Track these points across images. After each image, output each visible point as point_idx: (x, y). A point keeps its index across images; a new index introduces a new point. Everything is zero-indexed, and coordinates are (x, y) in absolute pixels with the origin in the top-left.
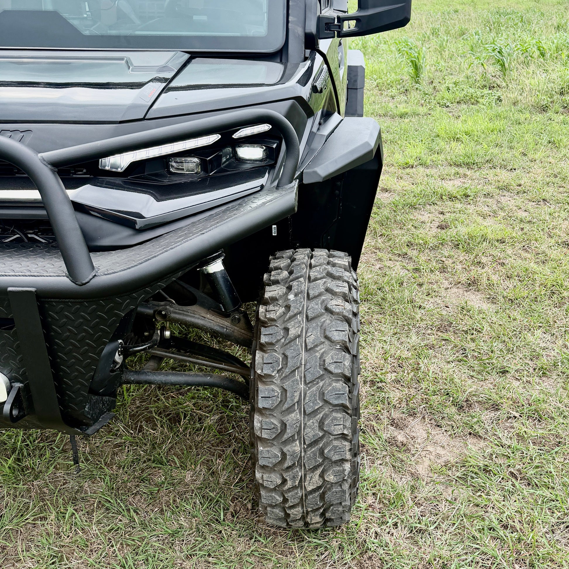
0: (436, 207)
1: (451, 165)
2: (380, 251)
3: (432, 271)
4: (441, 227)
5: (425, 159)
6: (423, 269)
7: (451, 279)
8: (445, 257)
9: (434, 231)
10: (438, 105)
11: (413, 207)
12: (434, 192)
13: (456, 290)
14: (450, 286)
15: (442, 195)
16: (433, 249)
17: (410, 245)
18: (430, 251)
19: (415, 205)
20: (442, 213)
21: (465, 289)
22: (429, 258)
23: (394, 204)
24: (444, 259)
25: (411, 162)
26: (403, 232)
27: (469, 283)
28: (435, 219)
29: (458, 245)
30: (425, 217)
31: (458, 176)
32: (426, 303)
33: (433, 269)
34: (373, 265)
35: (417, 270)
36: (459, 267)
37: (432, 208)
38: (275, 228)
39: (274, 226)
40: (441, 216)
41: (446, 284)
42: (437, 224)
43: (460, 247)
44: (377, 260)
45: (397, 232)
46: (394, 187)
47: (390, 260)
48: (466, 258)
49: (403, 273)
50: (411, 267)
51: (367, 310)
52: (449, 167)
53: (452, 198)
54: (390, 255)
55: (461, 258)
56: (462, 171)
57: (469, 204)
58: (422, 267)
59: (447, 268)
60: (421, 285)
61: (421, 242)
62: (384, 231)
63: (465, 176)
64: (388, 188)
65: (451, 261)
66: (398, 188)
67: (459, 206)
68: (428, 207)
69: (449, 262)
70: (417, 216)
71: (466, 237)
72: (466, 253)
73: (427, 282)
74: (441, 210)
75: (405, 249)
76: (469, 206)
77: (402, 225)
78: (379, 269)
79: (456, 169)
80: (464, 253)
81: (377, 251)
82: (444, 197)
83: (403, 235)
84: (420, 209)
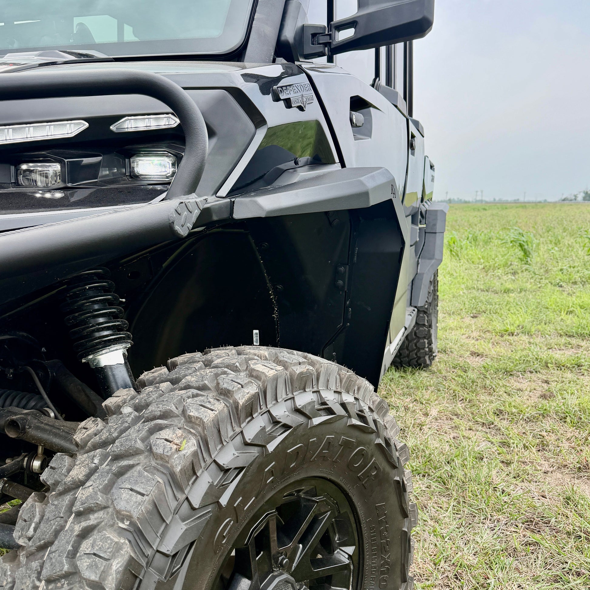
0: (539, 375)
1: (561, 335)
2: (458, 418)
3: (525, 447)
4: (544, 397)
5: (528, 327)
6: (513, 443)
7: (552, 460)
8: (546, 431)
9: (535, 399)
10: (550, 284)
11: (509, 373)
12: (537, 359)
13: (559, 476)
14: (552, 469)
15: (546, 363)
16: (528, 420)
17: (499, 413)
18: (527, 422)
19: (512, 371)
20: (547, 382)
21: (572, 476)
22: (524, 431)
23: (485, 368)
24: (544, 433)
25: (511, 328)
26: (492, 398)
27: (580, 468)
28: (537, 388)
29: (565, 418)
30: (525, 384)
31: (570, 346)
32: (512, 488)
33: (527, 445)
34: (446, 433)
35: (504, 444)
36: (566, 445)
37: (534, 376)
38: (256, 334)
39: (256, 332)
40: (545, 386)
41: (546, 466)
42: (538, 393)
43: (568, 420)
44: (452, 427)
45: (483, 397)
46: (487, 352)
47: (470, 429)
48: (575, 434)
49: (484, 445)
50: (497, 439)
51: (424, 489)
52: (559, 337)
53: (560, 366)
54: (470, 423)
55: (569, 435)
56: (574, 341)
57: (583, 375)
58: (512, 441)
59: (548, 446)
60: (508, 464)
61: (514, 410)
62: (466, 395)
63: (579, 346)
64: (479, 352)
65: (553, 437)
66: (493, 353)
67: (569, 375)
68: (529, 375)
69: (551, 439)
70: (514, 383)
71: (577, 409)
72: (576, 429)
73: (518, 461)
74: (546, 379)
75: (491, 418)
76: (582, 377)
77: (490, 391)
78: (454, 438)
79: (567, 339)
80: (572, 429)
81: (455, 417)
82: (549, 365)
83: (492, 402)
84: (518, 376)
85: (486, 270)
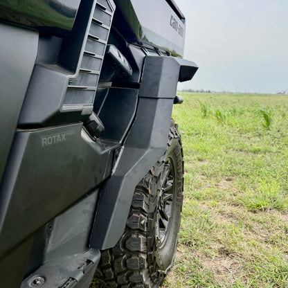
85: (240, 132)
